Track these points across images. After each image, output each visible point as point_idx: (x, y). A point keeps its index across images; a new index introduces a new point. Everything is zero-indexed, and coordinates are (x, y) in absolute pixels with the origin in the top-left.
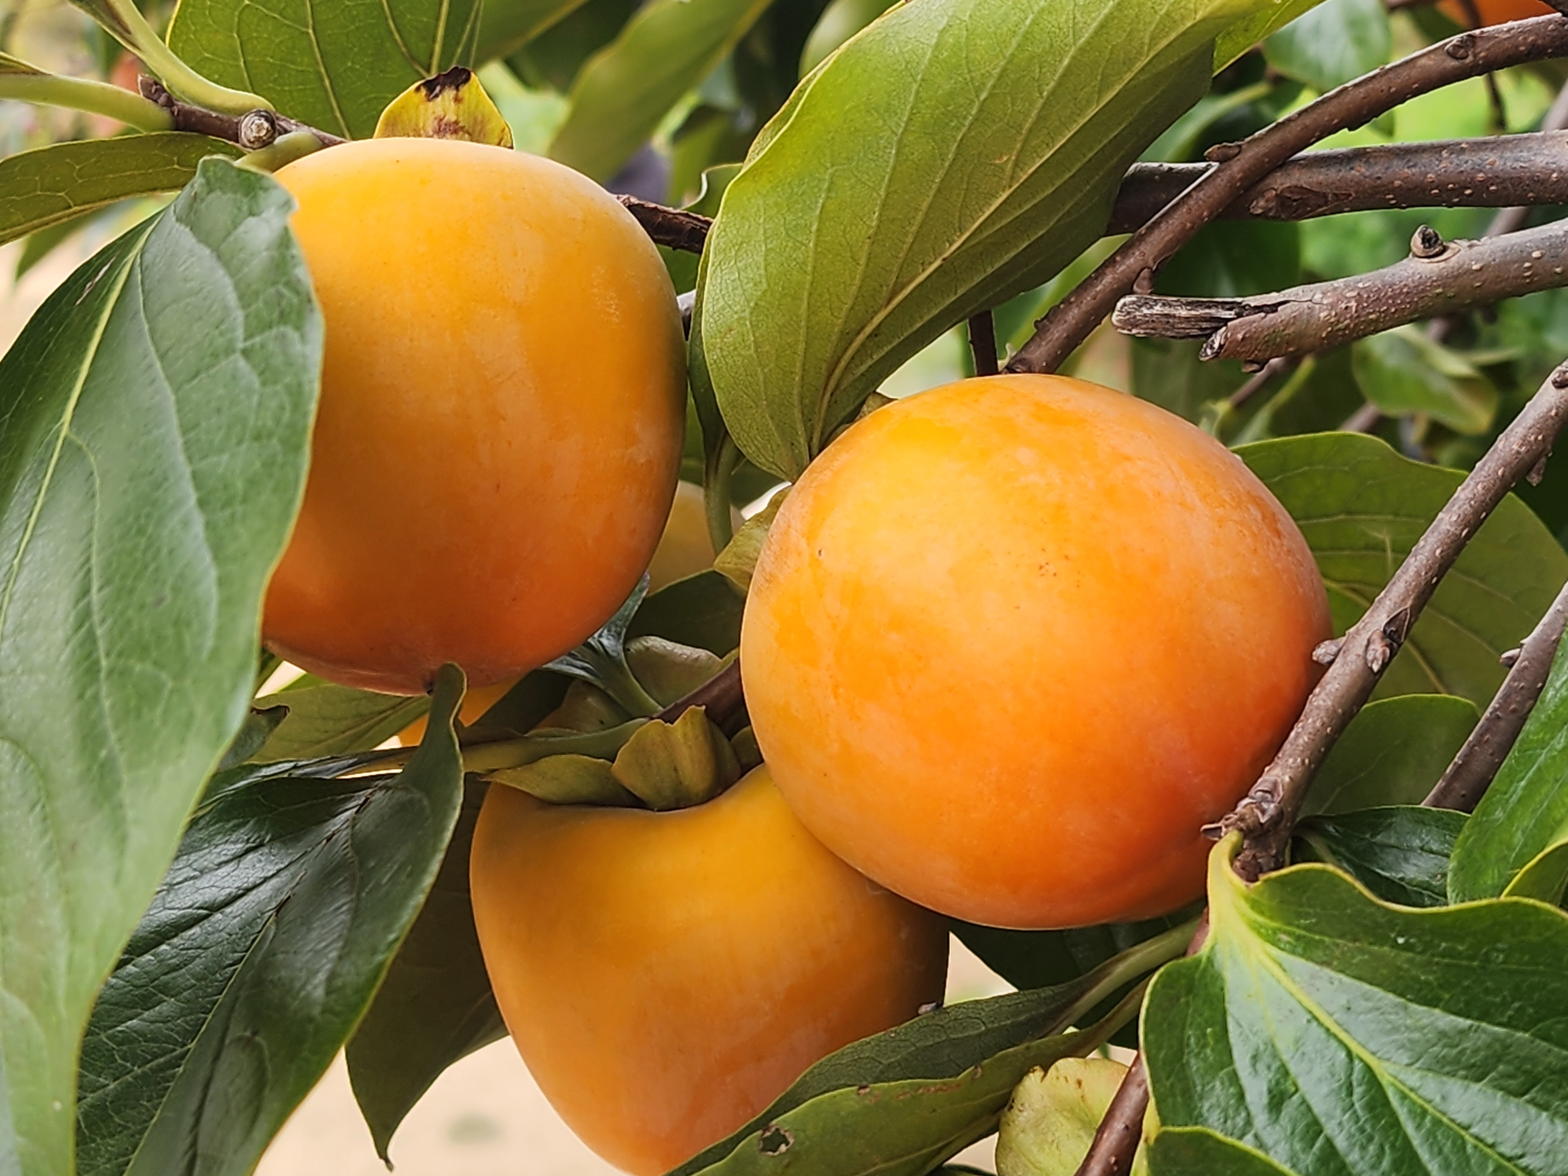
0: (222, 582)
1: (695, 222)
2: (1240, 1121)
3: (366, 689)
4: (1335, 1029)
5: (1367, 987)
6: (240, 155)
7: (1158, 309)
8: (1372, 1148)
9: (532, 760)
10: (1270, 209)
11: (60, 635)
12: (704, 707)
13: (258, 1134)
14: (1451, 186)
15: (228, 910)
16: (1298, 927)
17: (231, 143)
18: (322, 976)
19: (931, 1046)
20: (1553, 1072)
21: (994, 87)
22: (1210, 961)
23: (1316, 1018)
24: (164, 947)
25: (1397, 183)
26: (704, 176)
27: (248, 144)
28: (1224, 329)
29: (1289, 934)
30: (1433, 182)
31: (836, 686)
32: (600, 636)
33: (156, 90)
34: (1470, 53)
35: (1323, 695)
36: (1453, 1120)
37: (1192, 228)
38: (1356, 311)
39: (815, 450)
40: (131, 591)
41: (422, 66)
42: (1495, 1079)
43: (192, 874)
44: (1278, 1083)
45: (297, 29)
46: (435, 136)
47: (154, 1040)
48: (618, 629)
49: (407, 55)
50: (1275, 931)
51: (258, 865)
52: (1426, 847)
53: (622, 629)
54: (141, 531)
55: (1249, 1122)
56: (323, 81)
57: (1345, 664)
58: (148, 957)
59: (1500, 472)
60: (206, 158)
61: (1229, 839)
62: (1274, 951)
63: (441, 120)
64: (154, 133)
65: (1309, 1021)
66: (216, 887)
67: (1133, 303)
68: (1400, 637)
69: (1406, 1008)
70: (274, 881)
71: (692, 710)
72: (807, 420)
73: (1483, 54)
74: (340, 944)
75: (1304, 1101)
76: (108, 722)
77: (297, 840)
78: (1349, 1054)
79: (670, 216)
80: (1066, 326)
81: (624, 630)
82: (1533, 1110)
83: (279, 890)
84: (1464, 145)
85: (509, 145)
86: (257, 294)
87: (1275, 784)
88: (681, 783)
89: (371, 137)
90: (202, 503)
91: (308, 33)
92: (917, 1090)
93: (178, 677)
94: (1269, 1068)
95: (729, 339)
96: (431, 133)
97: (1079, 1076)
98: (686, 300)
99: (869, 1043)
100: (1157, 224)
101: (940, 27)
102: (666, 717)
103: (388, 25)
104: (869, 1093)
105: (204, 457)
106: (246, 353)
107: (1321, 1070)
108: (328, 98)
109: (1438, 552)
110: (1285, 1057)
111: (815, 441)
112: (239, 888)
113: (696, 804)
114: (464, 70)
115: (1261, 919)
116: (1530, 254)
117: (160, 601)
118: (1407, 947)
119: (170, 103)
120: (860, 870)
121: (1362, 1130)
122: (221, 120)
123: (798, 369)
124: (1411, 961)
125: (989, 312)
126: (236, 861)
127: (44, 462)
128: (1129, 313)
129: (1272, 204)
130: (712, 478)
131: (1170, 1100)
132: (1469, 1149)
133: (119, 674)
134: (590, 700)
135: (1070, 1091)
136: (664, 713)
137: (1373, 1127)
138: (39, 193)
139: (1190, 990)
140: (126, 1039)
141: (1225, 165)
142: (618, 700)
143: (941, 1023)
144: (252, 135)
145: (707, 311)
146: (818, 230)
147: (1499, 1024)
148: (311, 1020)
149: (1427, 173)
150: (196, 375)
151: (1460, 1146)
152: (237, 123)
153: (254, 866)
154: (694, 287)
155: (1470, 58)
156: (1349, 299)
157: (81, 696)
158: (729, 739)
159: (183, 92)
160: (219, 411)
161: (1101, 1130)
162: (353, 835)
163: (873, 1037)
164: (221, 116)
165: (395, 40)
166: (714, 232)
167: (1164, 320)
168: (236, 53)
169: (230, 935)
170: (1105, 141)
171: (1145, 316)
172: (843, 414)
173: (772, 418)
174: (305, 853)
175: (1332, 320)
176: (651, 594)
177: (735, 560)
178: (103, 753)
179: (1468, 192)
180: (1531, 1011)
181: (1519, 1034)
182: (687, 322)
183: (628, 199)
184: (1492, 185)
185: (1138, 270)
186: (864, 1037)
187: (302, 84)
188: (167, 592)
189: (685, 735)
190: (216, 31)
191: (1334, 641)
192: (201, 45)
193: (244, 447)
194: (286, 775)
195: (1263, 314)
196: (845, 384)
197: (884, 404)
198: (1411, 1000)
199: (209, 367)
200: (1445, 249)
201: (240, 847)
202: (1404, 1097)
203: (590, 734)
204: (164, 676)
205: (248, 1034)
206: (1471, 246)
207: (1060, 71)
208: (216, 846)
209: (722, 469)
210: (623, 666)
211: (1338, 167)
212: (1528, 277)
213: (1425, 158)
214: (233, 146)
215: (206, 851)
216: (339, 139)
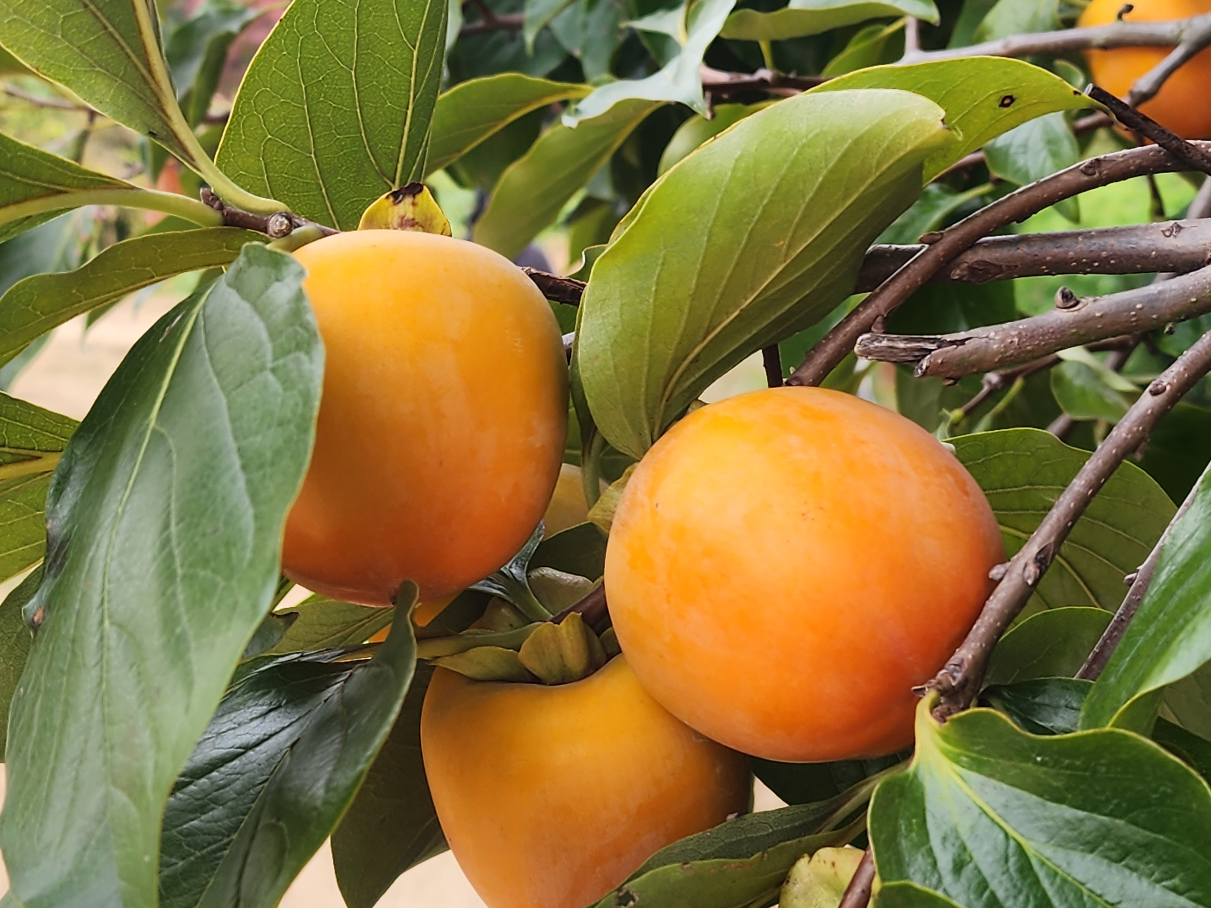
0: (257, 517)
1: (575, 285)
2: (934, 880)
3: (351, 602)
4: (998, 819)
5: (1018, 791)
6: (267, 242)
7: (885, 343)
8: (1021, 898)
9: (464, 650)
10: (964, 276)
11: (149, 555)
12: (581, 614)
13: (281, 881)
14: (1084, 260)
15: (258, 749)
16: (973, 751)
17: (262, 234)
18: (322, 783)
19: (735, 842)
20: (1140, 846)
21: (773, 195)
22: (915, 775)
23: (985, 812)
24: (215, 774)
25: (1048, 258)
26: (583, 253)
27: (274, 235)
28: (928, 356)
29: (967, 756)
30: (1072, 258)
31: (669, 596)
32: (510, 567)
33: (212, 199)
34: (1097, 171)
35: (995, 601)
36: (1074, 879)
37: (910, 289)
38: (1018, 344)
39: (655, 438)
40: (197, 525)
41: (389, 179)
42: (1101, 852)
43: (233, 726)
44: (959, 855)
45: (303, 154)
46: (399, 229)
47: (209, 834)
48: (523, 563)
49: (379, 171)
50: (959, 755)
51: (277, 720)
52: (1069, 706)
53: (525, 562)
54: (204, 486)
55: (940, 881)
56: (321, 189)
57: (1010, 580)
58: (203, 780)
59: (1114, 451)
60: (247, 244)
61: (930, 695)
62: (958, 768)
63: (403, 218)
64: (210, 228)
65: (980, 814)
66: (250, 734)
67: (868, 339)
68: (1046, 562)
69: (1044, 805)
70: (288, 730)
71: (573, 615)
72: (650, 418)
73: (1105, 172)
74: (334, 762)
75: (976, 868)
76: (182, 609)
77: (305, 702)
78: (1007, 835)
79: (558, 281)
80: (825, 355)
81: (527, 563)
82: (1127, 872)
83: (292, 735)
84: (1093, 233)
85: (449, 234)
86: (281, 332)
87: (962, 661)
88: (565, 666)
89: (356, 229)
90: (244, 467)
91: (311, 157)
92: (722, 866)
93: (228, 579)
94: (953, 845)
95: (597, 364)
96: (396, 227)
97: (833, 860)
98: (568, 338)
99: (692, 839)
100: (886, 286)
101: (736, 156)
102: (555, 621)
103: (366, 151)
104: (690, 868)
105: (245, 438)
106: (273, 370)
107: (986, 847)
108: (325, 201)
109: (1072, 505)
110: (964, 838)
111: (656, 433)
112: (265, 734)
113: (576, 681)
114: (419, 184)
115: (950, 747)
116: (1135, 306)
117: (215, 531)
118: (1043, 763)
119: (221, 207)
120: (686, 722)
121: (1015, 886)
122: (256, 219)
123: (643, 383)
124: (1045, 773)
125: (776, 346)
126: (262, 717)
127: (138, 445)
128: (865, 346)
129: (965, 273)
130: (586, 459)
131: (888, 868)
132: (1085, 898)
133: (189, 578)
134: (503, 610)
135: (827, 870)
136: (555, 618)
137: (1023, 884)
138: (134, 268)
139: (902, 794)
140: (190, 833)
141: (932, 246)
142: (524, 612)
143: (742, 826)
144: (277, 229)
145: (582, 345)
146: (656, 291)
147: (1105, 815)
148: (315, 808)
149: (1069, 252)
150: (241, 384)
151: (1079, 896)
152: (267, 220)
153: (275, 720)
154: (573, 331)
155: (1097, 175)
156: (1013, 336)
157: (163, 594)
158: (598, 635)
159: (230, 201)
160: (255, 408)
161: (846, 893)
162: (342, 698)
163: (695, 835)
164: (256, 216)
165: (371, 161)
166: (586, 292)
167: (889, 350)
168: (263, 171)
169: (260, 765)
170: (849, 231)
171: (876, 347)
172: (675, 414)
173: (626, 416)
174: (310, 711)
175: (1002, 350)
176: (545, 539)
177: (602, 513)
178: (178, 630)
179: (1096, 264)
180: (1124, 805)
181: (1118, 821)
182: (569, 352)
183: (530, 269)
184: (1112, 259)
185: (875, 316)
186: (688, 835)
187: (307, 192)
188: (221, 525)
189: (568, 632)
190: (249, 156)
191: (1004, 565)
192: (238, 166)
193: (272, 430)
194: (296, 661)
195: (955, 346)
196: (675, 394)
197: (702, 406)
198: (1048, 800)
199: (249, 379)
200: (1078, 303)
201: (265, 708)
202: (1043, 864)
203: (503, 632)
204: (219, 579)
205: (273, 821)
206: (1095, 301)
207: (817, 185)
208: (249, 707)
209: (593, 452)
210: (526, 588)
211: (1008, 248)
212: (1134, 321)
213: (1067, 242)
214: (263, 236)
215: (242, 711)
216: (333, 230)
